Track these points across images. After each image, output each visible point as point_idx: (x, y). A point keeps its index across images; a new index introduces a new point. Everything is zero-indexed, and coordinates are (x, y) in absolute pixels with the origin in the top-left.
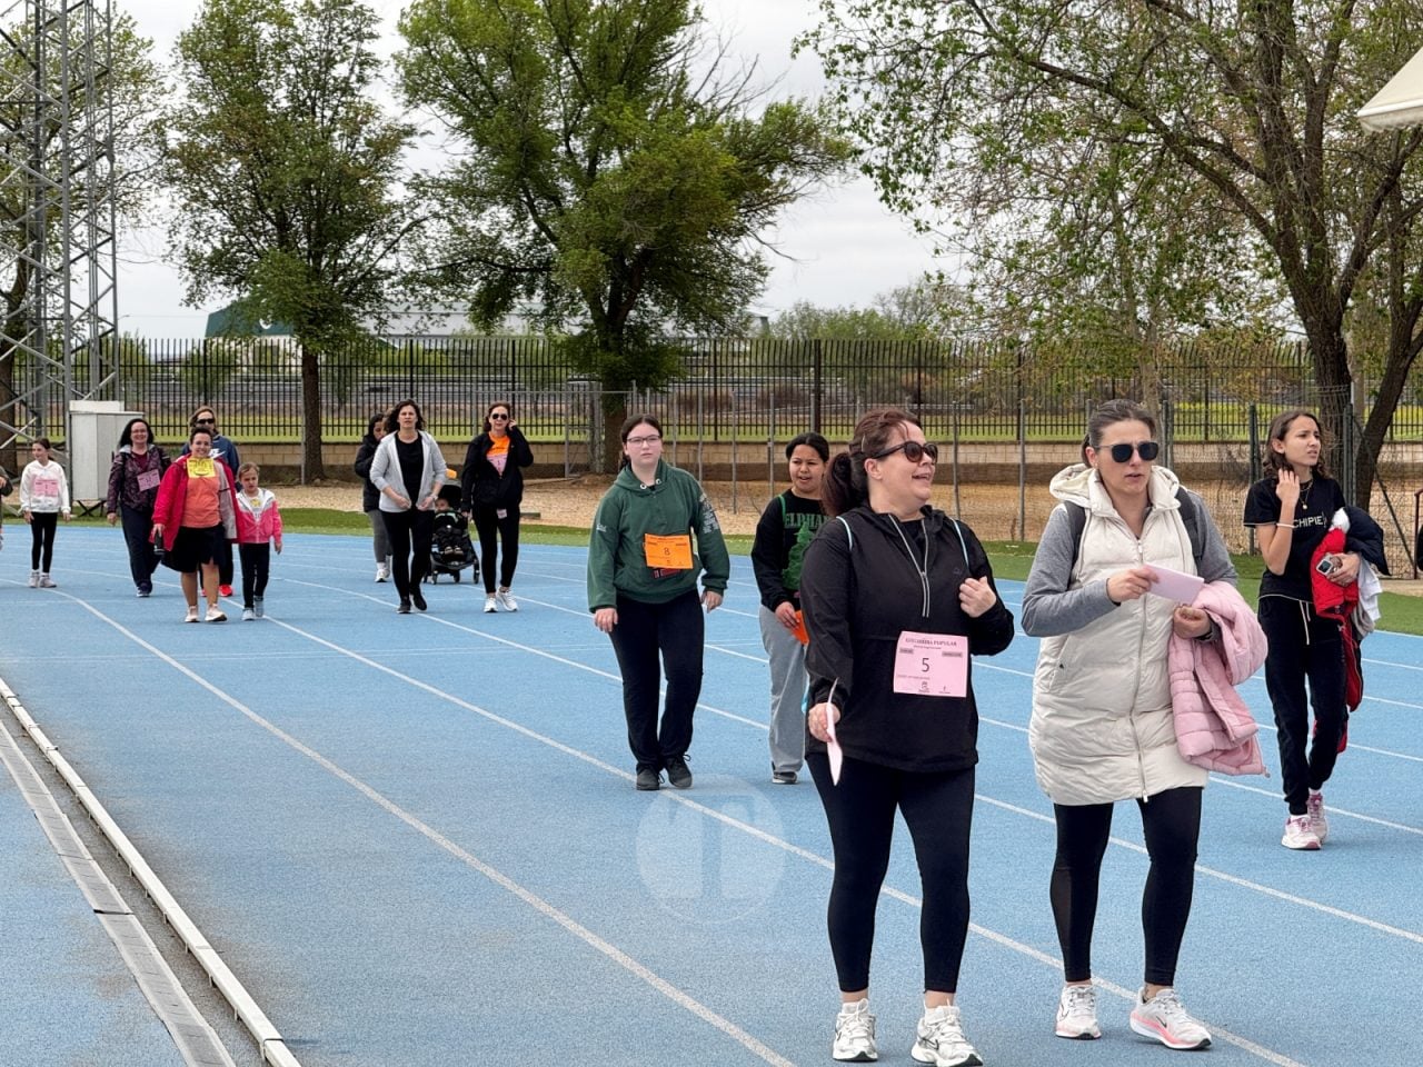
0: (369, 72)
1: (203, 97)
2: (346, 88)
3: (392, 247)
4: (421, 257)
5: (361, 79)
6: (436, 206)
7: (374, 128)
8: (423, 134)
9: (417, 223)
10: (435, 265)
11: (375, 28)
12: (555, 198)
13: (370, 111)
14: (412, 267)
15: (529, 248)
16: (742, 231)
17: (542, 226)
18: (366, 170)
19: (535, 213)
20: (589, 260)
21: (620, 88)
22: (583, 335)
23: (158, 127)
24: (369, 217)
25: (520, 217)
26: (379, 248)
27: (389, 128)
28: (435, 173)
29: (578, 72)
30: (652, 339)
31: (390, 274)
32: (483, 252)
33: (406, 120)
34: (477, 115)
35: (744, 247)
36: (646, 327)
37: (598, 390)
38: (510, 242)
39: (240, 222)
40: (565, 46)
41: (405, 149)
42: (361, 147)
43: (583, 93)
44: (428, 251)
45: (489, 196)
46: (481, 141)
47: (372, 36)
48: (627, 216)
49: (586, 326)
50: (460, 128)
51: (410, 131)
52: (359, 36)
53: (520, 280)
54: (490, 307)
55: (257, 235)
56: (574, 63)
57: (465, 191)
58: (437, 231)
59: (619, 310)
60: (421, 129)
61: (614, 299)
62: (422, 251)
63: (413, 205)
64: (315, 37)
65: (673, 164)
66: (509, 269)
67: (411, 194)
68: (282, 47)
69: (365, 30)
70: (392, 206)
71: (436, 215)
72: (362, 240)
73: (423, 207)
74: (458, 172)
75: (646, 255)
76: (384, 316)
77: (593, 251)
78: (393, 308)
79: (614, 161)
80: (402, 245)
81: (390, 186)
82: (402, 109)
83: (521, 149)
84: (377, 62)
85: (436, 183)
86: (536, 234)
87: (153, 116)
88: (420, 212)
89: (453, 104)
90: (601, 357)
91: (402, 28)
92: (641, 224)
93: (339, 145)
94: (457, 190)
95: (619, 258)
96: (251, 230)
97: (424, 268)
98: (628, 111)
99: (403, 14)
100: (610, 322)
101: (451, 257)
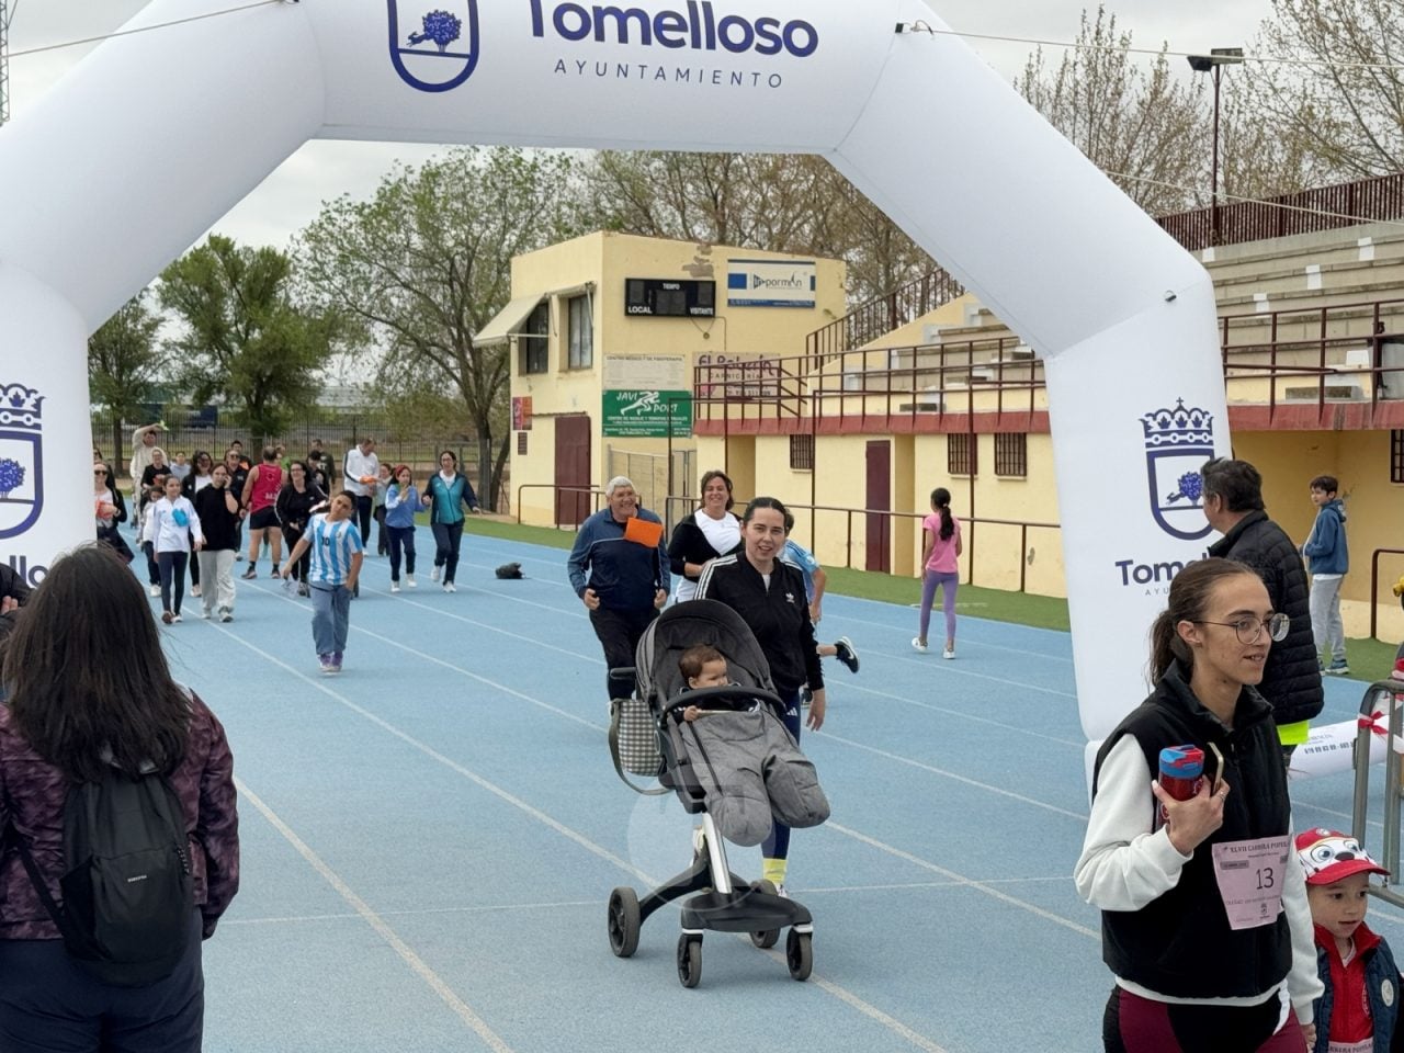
0: (144, 293)
3: (154, 372)
4: (170, 376)
5: (141, 296)
6: (174, 354)
7: (146, 319)
9: (166, 361)
12: (230, 351)
13: (143, 312)
14: (165, 380)
17: (224, 363)
18: (142, 337)
19: (221, 358)
21: (257, 303)
22: (241, 414)
24: (145, 358)
25: (214, 360)
26: (149, 372)
27: (152, 319)
28: (174, 339)
29: (240, 295)
30: (274, 414)
33: (162, 315)
34: (193, 311)
35: (315, 374)
36: (270, 408)
37: (250, 436)
38: (210, 371)
40: (233, 283)
41: (160, 328)
42: (139, 327)
43: (241, 304)
45: (200, 349)
46: (195, 324)
48: (260, 360)
51: (163, 320)
56: (238, 291)
57: (188, 347)
58: (176, 365)
61: (257, 397)
63: (164, 353)
65: (280, 336)
66: (210, 382)
67: (163, 348)
70: (154, 355)
71: (175, 358)
72: (141, 368)
75: (270, 378)
77: (244, 374)
79: (256, 334)
80: (160, 371)
81: (154, 345)
85: (175, 343)
86: (222, 366)
88: (167, 356)
89: (183, 309)
90: (250, 421)
93: (130, 325)
94: (182, 345)
95: (259, 378)
98: (261, 313)
100: (256, 406)
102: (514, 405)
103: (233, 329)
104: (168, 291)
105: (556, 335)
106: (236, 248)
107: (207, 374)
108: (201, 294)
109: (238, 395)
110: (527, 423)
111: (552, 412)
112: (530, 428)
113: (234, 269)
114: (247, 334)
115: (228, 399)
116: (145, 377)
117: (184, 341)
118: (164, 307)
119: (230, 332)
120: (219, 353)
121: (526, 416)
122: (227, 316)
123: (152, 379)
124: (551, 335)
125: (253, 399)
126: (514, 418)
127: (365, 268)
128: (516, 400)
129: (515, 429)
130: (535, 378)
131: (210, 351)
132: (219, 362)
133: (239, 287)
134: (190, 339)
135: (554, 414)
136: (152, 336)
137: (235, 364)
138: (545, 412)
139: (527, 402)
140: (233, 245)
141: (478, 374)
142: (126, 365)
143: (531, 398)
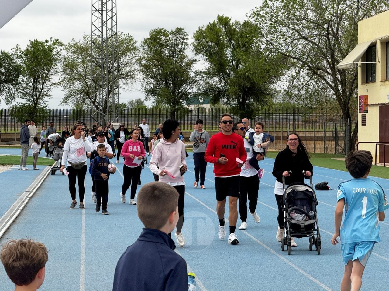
0: (186, 47)
1: (147, 54)
2: (180, 51)
4: (199, 89)
5: (184, 49)
7: (186, 60)
8: (198, 61)
9: (197, 81)
10: (202, 91)
11: (187, 37)
12: (229, 75)
15: (223, 87)
16: (273, 82)
17: (226, 82)
18: (185, 70)
19: (224, 79)
20: (234, 89)
23: (140, 60)
25: (221, 80)
26: (189, 87)
31: (190, 93)
32: (212, 88)
39: (157, 81)
40: (230, 41)
41: (193, 65)
42: (183, 64)
44: (200, 88)
45: (214, 75)
47: (187, 39)
49: (236, 104)
50: (207, 59)
51: (195, 60)
52: (183, 39)
53: (221, 94)
54: (215, 100)
55: (161, 84)
56: (233, 45)
57: (208, 74)
59: (244, 100)
60: (198, 60)
62: (199, 88)
64: (174, 39)
66: (219, 92)
68: (167, 42)
69: (185, 38)
72: (184, 85)
73: (198, 78)
74: (207, 69)
76: (189, 103)
78: (191, 101)
80: (194, 87)
82: (194, 55)
83: (219, 64)
84: (188, 45)
85: (201, 72)
87: (137, 58)
88: (197, 79)
90: (239, 111)
91: (194, 37)
92: (246, 81)
96: (160, 83)
97: (200, 91)
99: (194, 33)
100: (242, 104)
101: (206, 89)
102: (360, 100)
103: (231, 64)
104: (198, 45)
105: (379, 62)
106: (231, 22)
107: (217, 87)
108: (215, 47)
109: (233, 99)
110: (366, 110)
111: (377, 103)
112: (367, 112)
113: (231, 33)
114: (237, 66)
115: (228, 100)
116: (187, 89)
117: (205, 71)
118: (196, 54)
119: (229, 66)
120: (223, 77)
121: (365, 106)
122: (227, 57)
123: (190, 91)
124: (377, 62)
125: (241, 100)
126: (360, 106)
127: (285, 29)
128: (361, 97)
129: (360, 112)
130: (370, 85)
131: (219, 76)
132: (223, 81)
133: (233, 42)
134: (209, 69)
135: (379, 104)
136: (190, 69)
137: (231, 82)
138: (374, 104)
139: (366, 97)
140: (229, 21)
141: (343, 84)
142: (177, 85)
143: (367, 96)
